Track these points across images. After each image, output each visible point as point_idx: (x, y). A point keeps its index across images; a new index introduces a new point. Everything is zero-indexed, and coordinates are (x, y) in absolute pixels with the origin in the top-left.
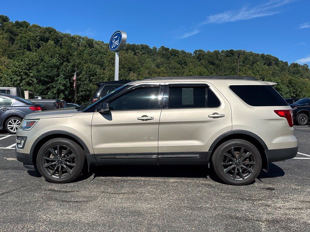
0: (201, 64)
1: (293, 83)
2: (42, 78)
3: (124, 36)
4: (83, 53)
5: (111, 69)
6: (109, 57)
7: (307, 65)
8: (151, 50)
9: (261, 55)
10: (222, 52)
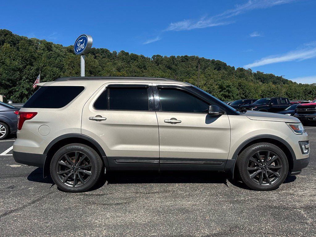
0: (159, 68)
1: (243, 86)
2: (4, 81)
3: (90, 40)
4: (42, 56)
5: (71, 73)
6: (69, 61)
7: (250, 69)
8: (111, 54)
9: (212, 60)
10: (178, 57)
